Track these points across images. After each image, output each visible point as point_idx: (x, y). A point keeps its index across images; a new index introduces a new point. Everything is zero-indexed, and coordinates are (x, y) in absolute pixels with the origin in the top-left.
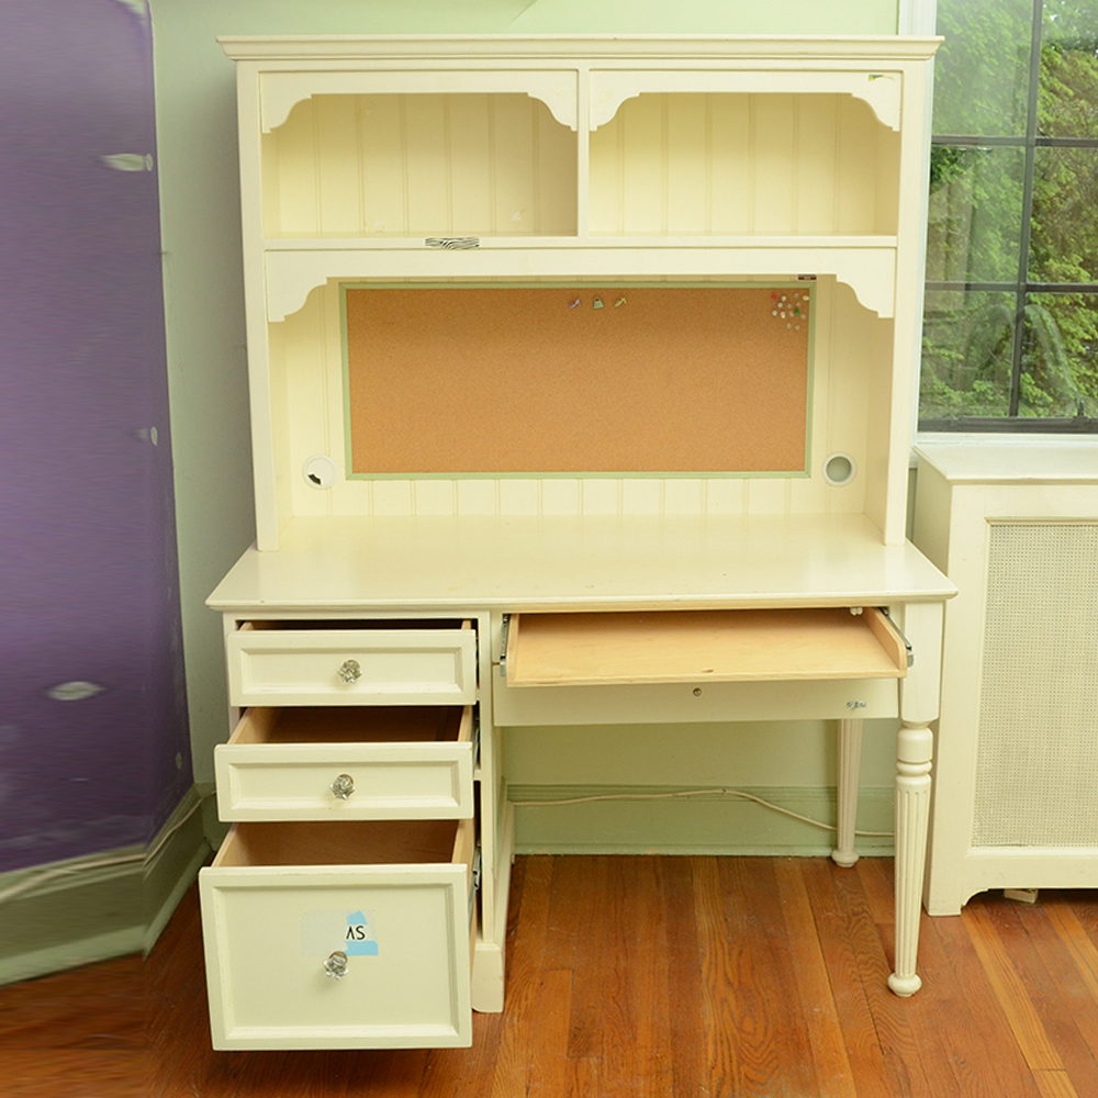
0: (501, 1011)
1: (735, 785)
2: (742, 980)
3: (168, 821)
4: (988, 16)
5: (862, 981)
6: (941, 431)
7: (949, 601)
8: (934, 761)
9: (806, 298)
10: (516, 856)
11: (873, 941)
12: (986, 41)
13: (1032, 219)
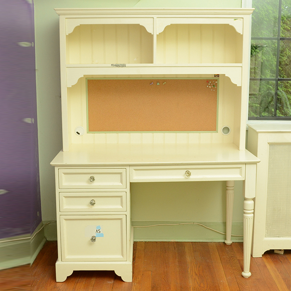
0: (131, 281)
1: (197, 221)
2: (200, 274)
3: (35, 230)
4: (265, 7)
5: (234, 274)
6: (255, 120)
7: (258, 164)
8: (254, 209)
9: (216, 82)
10: (134, 242)
11: (237, 264)
12: (265, 14)
13: (279, 67)
